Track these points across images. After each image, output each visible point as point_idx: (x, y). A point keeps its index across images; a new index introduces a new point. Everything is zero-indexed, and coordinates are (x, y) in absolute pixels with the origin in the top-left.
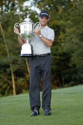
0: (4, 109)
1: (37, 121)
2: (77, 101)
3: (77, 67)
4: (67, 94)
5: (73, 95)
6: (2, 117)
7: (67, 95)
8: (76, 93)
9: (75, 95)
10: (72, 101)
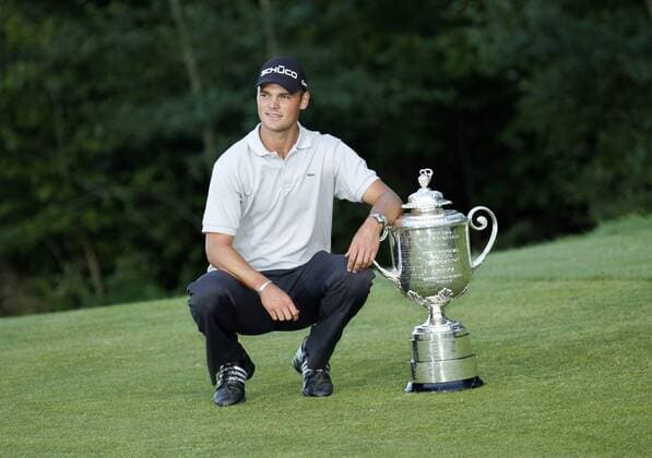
0: (188, 356)
1: (356, 418)
2: (562, 316)
3: (550, 151)
4: (508, 281)
5: (537, 286)
6: (178, 393)
7: (507, 285)
8: (552, 280)
9: (546, 285)
10: (535, 317)
